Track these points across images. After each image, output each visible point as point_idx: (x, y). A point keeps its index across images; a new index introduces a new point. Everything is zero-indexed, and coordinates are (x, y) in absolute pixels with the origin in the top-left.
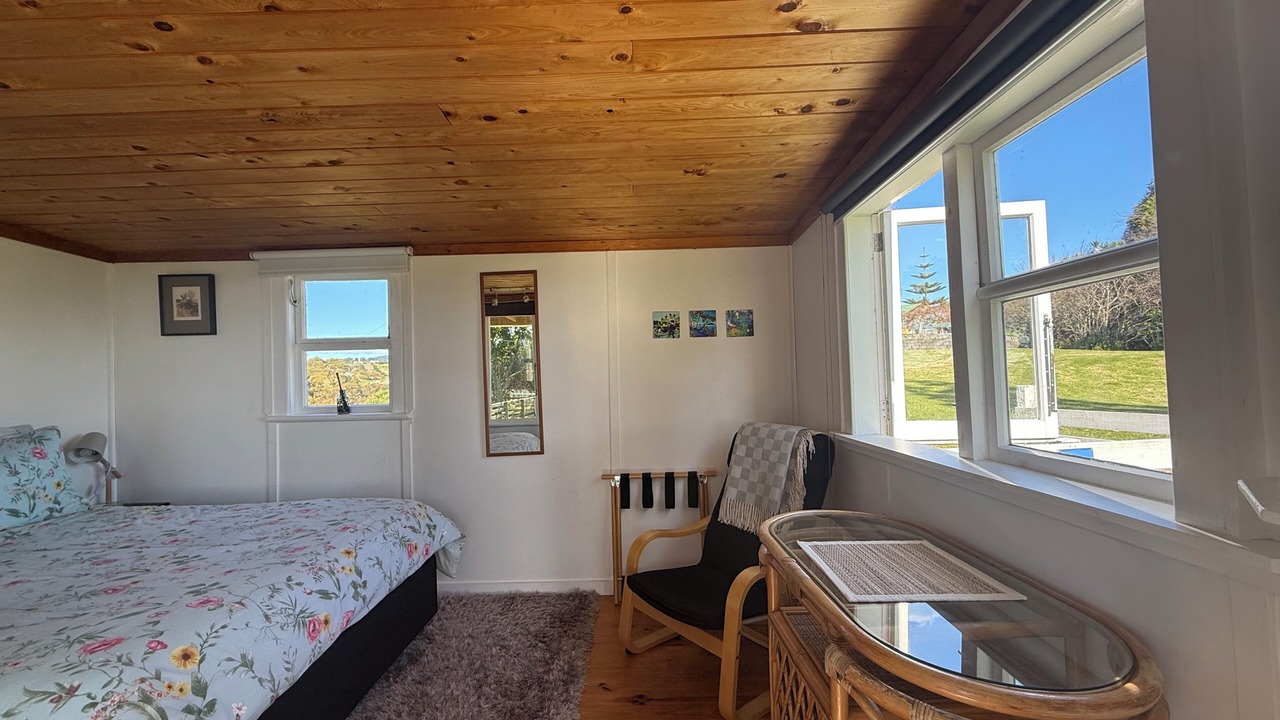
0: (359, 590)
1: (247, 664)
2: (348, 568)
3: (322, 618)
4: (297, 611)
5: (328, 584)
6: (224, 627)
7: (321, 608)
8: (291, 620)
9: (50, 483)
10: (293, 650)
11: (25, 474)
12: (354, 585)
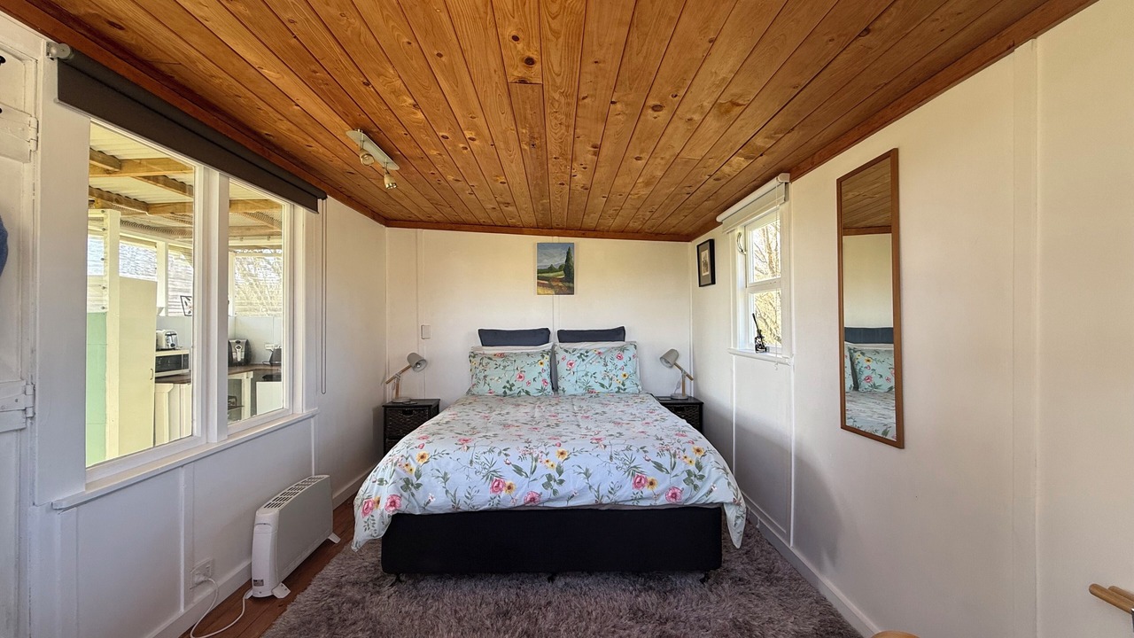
0: (552, 482)
1: (445, 479)
2: (551, 463)
3: (508, 483)
4: (491, 469)
5: (526, 466)
6: (448, 454)
7: (510, 477)
8: (485, 472)
9: (621, 373)
10: (476, 489)
11: (610, 366)
12: (550, 477)
